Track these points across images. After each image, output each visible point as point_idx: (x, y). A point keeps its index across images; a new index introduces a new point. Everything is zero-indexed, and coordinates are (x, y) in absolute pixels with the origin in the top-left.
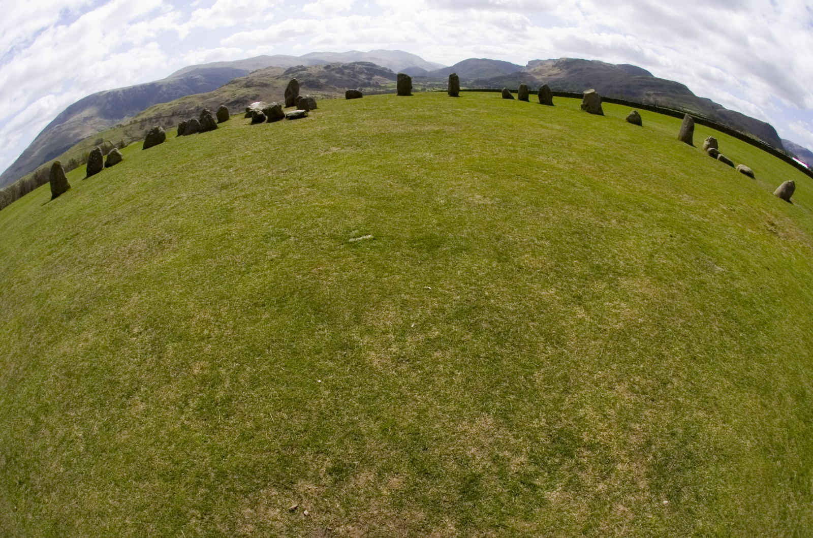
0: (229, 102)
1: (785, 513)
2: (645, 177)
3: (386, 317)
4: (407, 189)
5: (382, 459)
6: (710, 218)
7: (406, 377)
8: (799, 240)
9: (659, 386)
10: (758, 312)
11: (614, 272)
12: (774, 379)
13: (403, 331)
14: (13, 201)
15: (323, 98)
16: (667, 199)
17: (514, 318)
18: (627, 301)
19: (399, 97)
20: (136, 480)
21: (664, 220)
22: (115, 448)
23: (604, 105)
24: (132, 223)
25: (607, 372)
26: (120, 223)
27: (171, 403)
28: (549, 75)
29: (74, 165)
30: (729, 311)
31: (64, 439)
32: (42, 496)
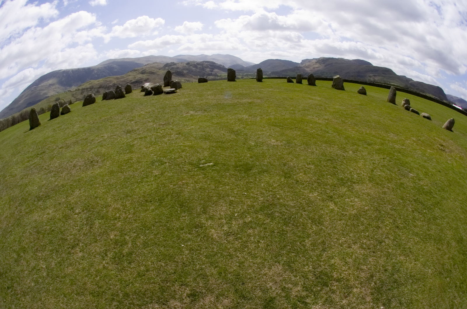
0: (132, 82)
1: (452, 305)
2: (369, 125)
3: (221, 210)
4: (233, 136)
5: (218, 289)
6: (406, 146)
7: (232, 244)
8: (457, 152)
9: (377, 244)
10: (434, 197)
11: (351, 181)
12: (444, 233)
13: (230, 218)
14: (8, 127)
15: (185, 82)
16: (381, 137)
17: (294, 210)
18: (359, 197)
19: (229, 82)
20: (76, 295)
21: (379, 149)
22: (64, 276)
23: (345, 84)
24: (76, 149)
25: (347, 238)
26: (68, 148)
27: (97, 253)
28: (314, 68)
29: (43, 111)
30: (417, 198)
31: (34, 268)
32: (21, 297)
